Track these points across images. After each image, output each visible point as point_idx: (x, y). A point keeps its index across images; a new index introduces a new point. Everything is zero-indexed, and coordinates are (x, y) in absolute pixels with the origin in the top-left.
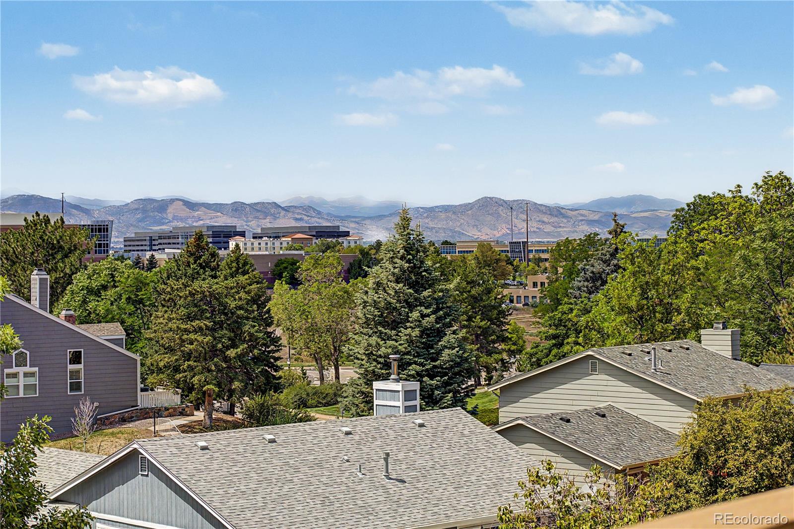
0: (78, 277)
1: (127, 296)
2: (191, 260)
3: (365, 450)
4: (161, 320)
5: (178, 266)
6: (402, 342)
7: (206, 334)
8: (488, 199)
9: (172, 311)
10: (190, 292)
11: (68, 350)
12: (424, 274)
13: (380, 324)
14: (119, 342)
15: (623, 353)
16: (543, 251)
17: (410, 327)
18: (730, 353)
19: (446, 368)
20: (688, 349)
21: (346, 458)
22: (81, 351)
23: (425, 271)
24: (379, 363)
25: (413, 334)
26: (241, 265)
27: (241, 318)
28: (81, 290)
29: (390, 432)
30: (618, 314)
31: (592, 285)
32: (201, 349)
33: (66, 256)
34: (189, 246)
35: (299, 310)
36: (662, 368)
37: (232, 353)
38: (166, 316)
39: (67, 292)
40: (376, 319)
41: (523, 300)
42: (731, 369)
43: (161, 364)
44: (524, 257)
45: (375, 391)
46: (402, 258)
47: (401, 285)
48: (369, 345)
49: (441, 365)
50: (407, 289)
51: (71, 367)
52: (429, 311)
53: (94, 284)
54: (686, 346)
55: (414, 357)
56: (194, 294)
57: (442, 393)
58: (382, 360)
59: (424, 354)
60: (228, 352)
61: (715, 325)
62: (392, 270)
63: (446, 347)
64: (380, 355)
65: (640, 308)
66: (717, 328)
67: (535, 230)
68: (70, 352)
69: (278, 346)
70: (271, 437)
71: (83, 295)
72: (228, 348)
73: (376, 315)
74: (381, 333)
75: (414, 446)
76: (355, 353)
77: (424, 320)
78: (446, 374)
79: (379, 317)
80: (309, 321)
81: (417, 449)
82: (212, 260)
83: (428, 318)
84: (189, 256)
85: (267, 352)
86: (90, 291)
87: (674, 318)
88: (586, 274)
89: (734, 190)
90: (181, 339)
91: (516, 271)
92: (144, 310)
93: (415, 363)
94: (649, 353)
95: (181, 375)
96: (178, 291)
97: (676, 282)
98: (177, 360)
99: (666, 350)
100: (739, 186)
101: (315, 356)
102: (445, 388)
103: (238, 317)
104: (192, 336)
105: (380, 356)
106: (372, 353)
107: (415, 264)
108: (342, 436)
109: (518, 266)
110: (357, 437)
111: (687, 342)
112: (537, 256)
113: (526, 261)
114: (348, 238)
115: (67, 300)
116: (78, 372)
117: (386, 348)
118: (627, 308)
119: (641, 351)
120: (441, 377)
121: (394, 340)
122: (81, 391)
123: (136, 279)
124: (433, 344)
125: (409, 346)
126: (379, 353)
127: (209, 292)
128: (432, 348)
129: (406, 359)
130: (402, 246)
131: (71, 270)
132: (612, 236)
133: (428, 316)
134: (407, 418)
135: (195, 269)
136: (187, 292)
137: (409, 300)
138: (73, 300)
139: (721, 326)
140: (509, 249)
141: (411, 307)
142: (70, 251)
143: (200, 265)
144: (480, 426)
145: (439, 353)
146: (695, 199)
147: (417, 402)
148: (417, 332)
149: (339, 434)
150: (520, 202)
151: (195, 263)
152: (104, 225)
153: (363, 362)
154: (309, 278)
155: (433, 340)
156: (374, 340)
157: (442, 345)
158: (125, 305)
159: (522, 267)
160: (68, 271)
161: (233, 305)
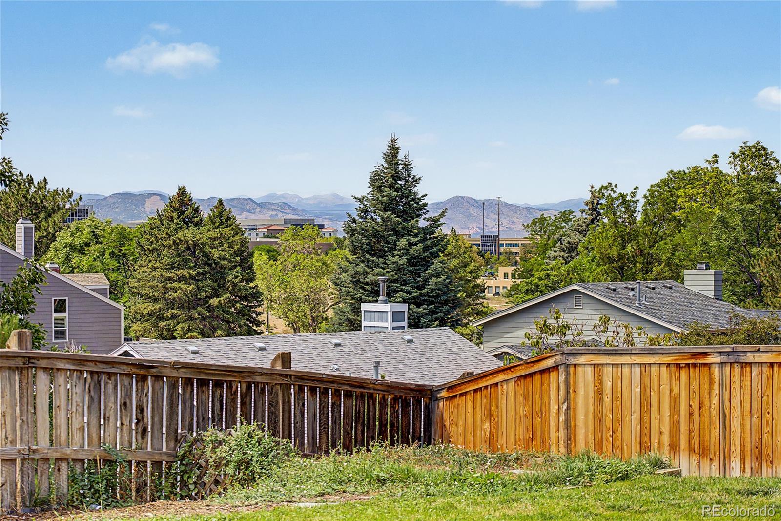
0: (61, 235)
1: (111, 251)
2: (175, 215)
3: (355, 361)
4: (145, 269)
5: (161, 220)
6: (389, 270)
7: (189, 283)
8: (460, 198)
9: (156, 261)
10: (174, 241)
11: (53, 299)
12: (412, 203)
13: (367, 252)
14: (103, 292)
15: (607, 288)
16: (514, 245)
17: (398, 255)
18: (713, 293)
19: (433, 297)
20: (671, 288)
21: (336, 367)
22: (65, 300)
23: (413, 200)
24: (365, 290)
25: (401, 262)
26: (224, 221)
27: (225, 268)
28: (64, 247)
29: (380, 346)
30: (599, 265)
31: (567, 255)
32: (185, 297)
33: (50, 216)
34: (172, 202)
35: (279, 280)
36: (646, 303)
37: (214, 301)
38: (150, 265)
39: (51, 249)
40: (365, 246)
41: (494, 290)
42: (714, 307)
43: (146, 312)
44: (495, 251)
45: (363, 312)
46: (391, 187)
47: (389, 213)
48: (356, 273)
49: (427, 293)
50: (395, 217)
51: (55, 315)
52: (416, 239)
53: (77, 242)
54: (669, 285)
55: (402, 285)
56: (178, 244)
57: (429, 321)
58: (368, 287)
59: (411, 283)
60: (211, 301)
61: (699, 265)
62: (380, 198)
63: (432, 275)
64: (367, 282)
65: (621, 257)
66: (700, 269)
67: (505, 229)
68: (55, 300)
69: (260, 302)
70: (262, 345)
71: (66, 252)
72: (211, 297)
73: (363, 243)
74: (368, 261)
75: (403, 359)
76: (342, 282)
77: (411, 248)
78: (432, 303)
79: (367, 244)
80: (288, 290)
81: (407, 362)
82: (195, 216)
83: (415, 247)
84: (172, 212)
85: (249, 306)
86: (72, 247)
87: (654, 269)
88: (562, 244)
89: (710, 159)
90: (165, 287)
91: (487, 264)
92: (127, 264)
93: (402, 290)
94: (633, 289)
95: (165, 323)
96: (162, 240)
97: (657, 233)
98: (160, 309)
99: (650, 288)
100: (715, 156)
101: (293, 325)
102: (432, 316)
103: (221, 267)
104: (175, 284)
105: (367, 284)
106: (359, 280)
107: (403, 193)
108: (332, 347)
109: (489, 259)
110: (346, 349)
111: (669, 282)
112: (508, 250)
113: (497, 255)
114: (323, 230)
115: (51, 257)
116: (63, 320)
117: (374, 276)
118: (608, 258)
119: (625, 287)
120: (428, 305)
121: (381, 267)
122: (66, 339)
123: (120, 234)
124: (420, 273)
125: (396, 274)
126: (367, 280)
127: (193, 241)
128: (420, 277)
129: (392, 286)
130: (390, 175)
131: (54, 228)
132: (588, 208)
133: (416, 244)
134: (396, 334)
135: (178, 224)
136: (172, 242)
137: (397, 229)
138: (56, 257)
139: (704, 266)
140: (480, 243)
141: (399, 235)
142: (54, 211)
143: (184, 220)
144: (469, 344)
145: (426, 281)
146: (669, 176)
147: (405, 324)
148: (403, 261)
149: (329, 346)
150: (491, 201)
151: (178, 218)
152: (84, 210)
153: (351, 289)
154: (288, 250)
155: (420, 268)
156: (361, 267)
157: (428, 273)
158: (109, 260)
159: (493, 260)
160: (51, 230)
161: (216, 255)
